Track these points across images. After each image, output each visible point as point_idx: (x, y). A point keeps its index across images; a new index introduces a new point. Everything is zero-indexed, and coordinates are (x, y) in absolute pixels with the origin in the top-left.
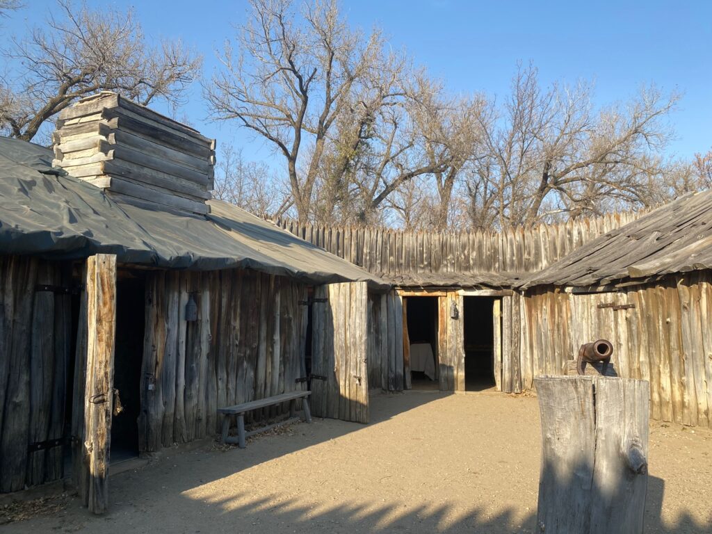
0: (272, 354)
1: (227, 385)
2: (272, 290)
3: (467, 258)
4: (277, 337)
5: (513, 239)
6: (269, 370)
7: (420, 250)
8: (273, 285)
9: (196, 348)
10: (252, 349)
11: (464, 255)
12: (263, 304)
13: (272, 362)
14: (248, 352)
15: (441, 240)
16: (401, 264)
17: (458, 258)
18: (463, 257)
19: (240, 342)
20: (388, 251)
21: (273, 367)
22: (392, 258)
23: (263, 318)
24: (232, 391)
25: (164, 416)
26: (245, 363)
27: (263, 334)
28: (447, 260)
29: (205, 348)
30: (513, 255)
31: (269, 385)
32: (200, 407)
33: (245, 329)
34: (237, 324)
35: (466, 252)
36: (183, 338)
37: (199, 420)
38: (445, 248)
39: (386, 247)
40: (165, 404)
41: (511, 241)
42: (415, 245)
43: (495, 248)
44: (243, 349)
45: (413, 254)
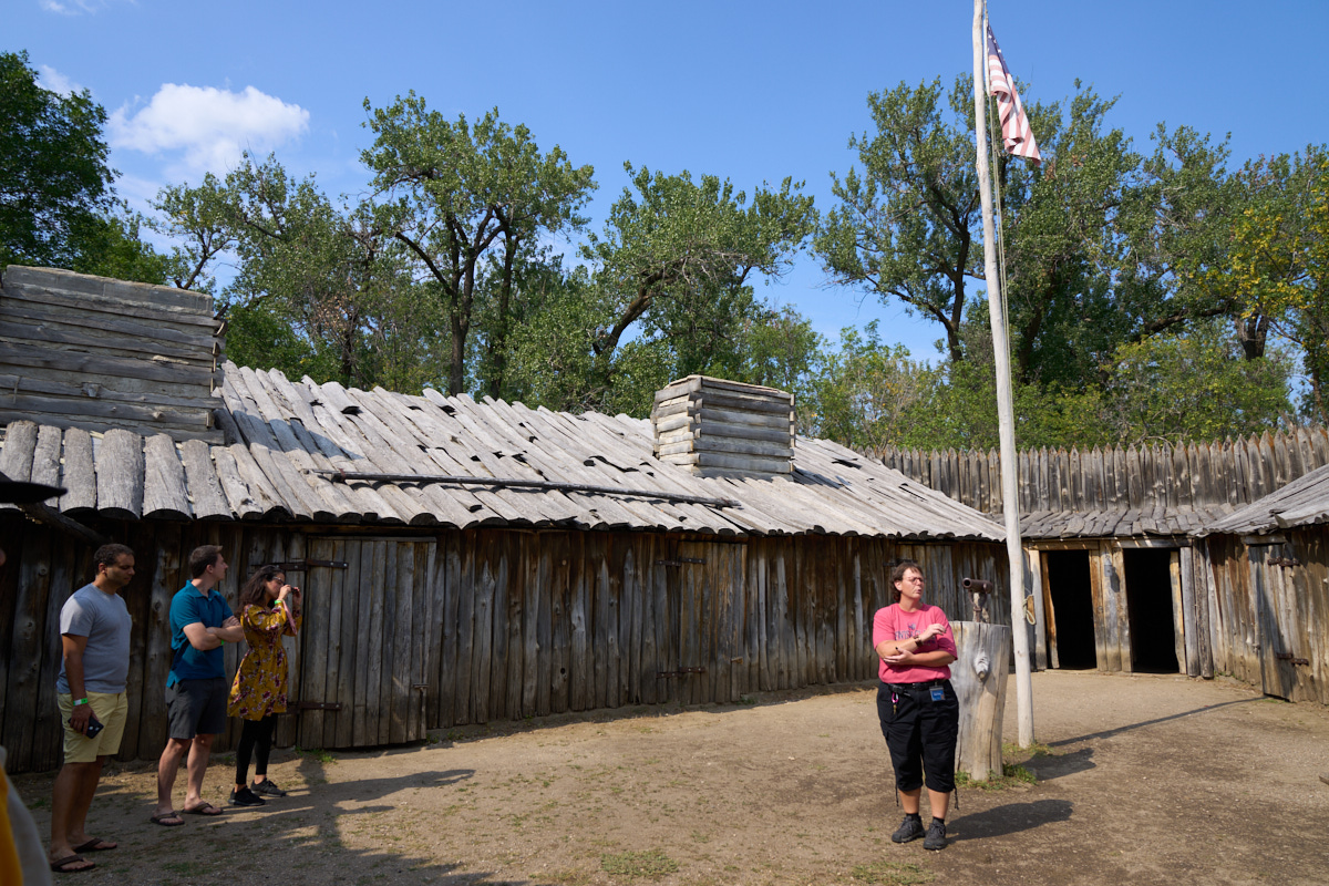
0: (854, 617)
1: (806, 645)
2: (850, 553)
3: (1186, 485)
4: (858, 600)
5: (1258, 454)
6: (852, 633)
7: (1109, 477)
8: (850, 548)
9: (774, 609)
10: (830, 612)
11: (1181, 481)
12: (840, 566)
13: (855, 626)
14: (827, 614)
15: (1142, 460)
16: (1080, 499)
17: (1171, 486)
18: (1178, 483)
19: (818, 605)
20: (1058, 482)
21: (856, 631)
22: (1064, 490)
23: (841, 580)
24: (813, 651)
25: (750, 666)
26: (824, 626)
27: (842, 596)
28: (1153, 490)
29: (782, 608)
30: (1258, 477)
31: (852, 647)
32: (782, 662)
33: (821, 593)
34: (812, 587)
35: (1183, 476)
36: (762, 600)
37: (781, 673)
38: (1149, 473)
39: (1055, 476)
40: (750, 655)
41: (1254, 456)
42: (1101, 469)
43: (1229, 469)
44: (821, 611)
45: (1099, 483)
